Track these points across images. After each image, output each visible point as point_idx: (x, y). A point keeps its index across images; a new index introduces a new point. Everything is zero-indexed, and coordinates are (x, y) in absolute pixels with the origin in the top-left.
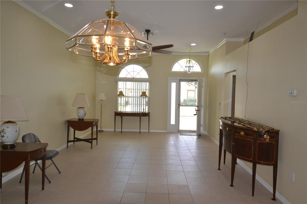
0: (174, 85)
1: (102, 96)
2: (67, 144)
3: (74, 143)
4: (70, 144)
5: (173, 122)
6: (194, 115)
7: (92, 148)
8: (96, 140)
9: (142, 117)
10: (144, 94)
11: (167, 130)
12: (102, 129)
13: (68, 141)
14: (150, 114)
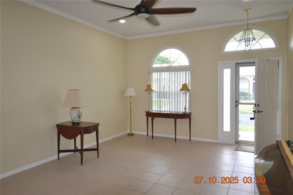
0: (227, 73)
1: (131, 92)
2: (57, 155)
3: (75, 153)
4: (62, 155)
5: (227, 127)
6: (251, 119)
7: (82, 165)
8: (97, 151)
9: (177, 120)
10: (185, 88)
11: (217, 139)
12: (133, 132)
13: (60, 151)
14: (191, 114)
